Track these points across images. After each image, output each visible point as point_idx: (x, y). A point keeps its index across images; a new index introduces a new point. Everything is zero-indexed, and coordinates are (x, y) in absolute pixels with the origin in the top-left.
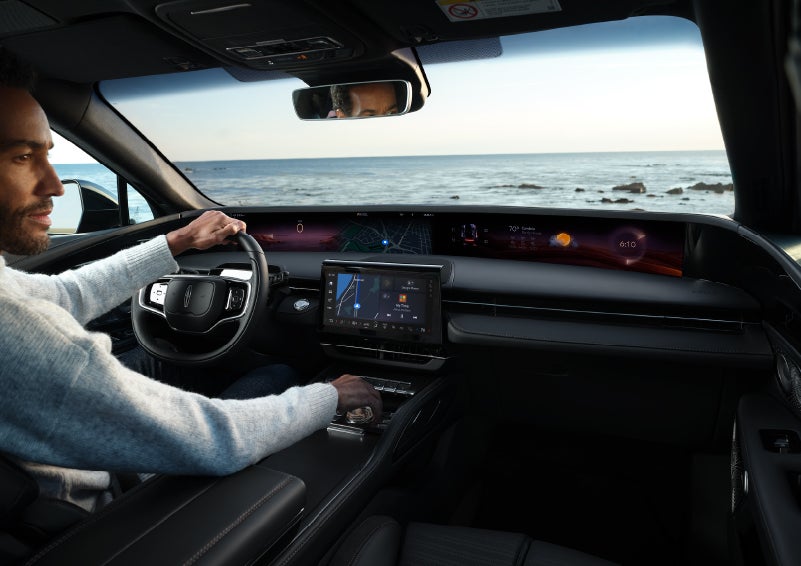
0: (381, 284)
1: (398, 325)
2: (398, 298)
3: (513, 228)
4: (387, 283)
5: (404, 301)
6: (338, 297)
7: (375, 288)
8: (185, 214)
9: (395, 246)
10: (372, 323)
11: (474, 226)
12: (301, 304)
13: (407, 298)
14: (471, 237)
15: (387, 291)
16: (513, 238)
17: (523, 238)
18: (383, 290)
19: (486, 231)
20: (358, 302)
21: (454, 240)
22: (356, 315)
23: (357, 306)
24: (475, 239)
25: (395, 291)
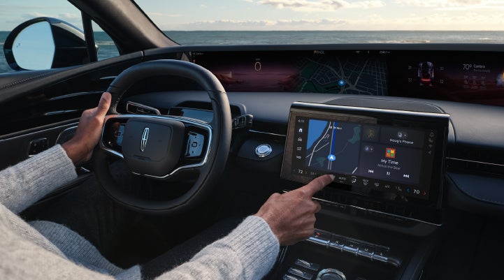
0: (362, 134)
1: (382, 183)
2: (385, 152)
3: (466, 66)
4: (371, 133)
5: (393, 156)
6: (309, 146)
7: (355, 139)
8: (148, 52)
9: (352, 87)
10: (349, 178)
11: (430, 64)
12: (263, 150)
13: (396, 153)
14: (427, 77)
15: (369, 143)
16: (466, 77)
17: (475, 77)
18: (364, 141)
19: (442, 68)
20: (332, 154)
21: (410, 80)
22: (329, 167)
23: (332, 158)
24: (431, 79)
25: (381, 144)
